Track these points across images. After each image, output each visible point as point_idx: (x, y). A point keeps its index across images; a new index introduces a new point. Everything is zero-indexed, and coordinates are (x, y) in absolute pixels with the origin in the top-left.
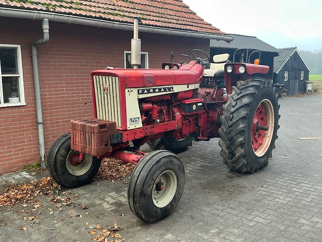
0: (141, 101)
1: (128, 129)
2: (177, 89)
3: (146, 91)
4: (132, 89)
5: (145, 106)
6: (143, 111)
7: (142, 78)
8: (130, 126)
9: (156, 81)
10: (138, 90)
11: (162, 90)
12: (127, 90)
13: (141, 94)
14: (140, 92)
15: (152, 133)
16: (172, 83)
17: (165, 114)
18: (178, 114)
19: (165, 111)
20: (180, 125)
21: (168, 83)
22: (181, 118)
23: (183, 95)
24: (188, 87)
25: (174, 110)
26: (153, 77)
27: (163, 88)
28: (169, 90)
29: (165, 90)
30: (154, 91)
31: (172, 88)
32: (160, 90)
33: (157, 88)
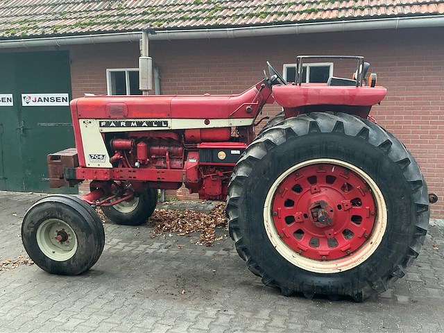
0: (108, 137)
1: (87, 166)
2: (175, 124)
3: (113, 124)
4: (89, 120)
5: (117, 142)
6: (111, 151)
7: (105, 107)
8: (90, 163)
9: (127, 112)
10: (100, 122)
11: (145, 124)
12: (81, 121)
13: (103, 126)
14: (103, 124)
15: (132, 179)
16: (163, 115)
17: (167, 158)
18: (192, 161)
19: (167, 154)
20: (193, 178)
21: (155, 115)
22: (195, 167)
23: (198, 135)
24: (207, 123)
25: (190, 155)
26: (123, 106)
27: (147, 122)
28: (159, 124)
29: (150, 124)
30: (128, 124)
31: (166, 123)
32: (139, 124)
33: (134, 122)
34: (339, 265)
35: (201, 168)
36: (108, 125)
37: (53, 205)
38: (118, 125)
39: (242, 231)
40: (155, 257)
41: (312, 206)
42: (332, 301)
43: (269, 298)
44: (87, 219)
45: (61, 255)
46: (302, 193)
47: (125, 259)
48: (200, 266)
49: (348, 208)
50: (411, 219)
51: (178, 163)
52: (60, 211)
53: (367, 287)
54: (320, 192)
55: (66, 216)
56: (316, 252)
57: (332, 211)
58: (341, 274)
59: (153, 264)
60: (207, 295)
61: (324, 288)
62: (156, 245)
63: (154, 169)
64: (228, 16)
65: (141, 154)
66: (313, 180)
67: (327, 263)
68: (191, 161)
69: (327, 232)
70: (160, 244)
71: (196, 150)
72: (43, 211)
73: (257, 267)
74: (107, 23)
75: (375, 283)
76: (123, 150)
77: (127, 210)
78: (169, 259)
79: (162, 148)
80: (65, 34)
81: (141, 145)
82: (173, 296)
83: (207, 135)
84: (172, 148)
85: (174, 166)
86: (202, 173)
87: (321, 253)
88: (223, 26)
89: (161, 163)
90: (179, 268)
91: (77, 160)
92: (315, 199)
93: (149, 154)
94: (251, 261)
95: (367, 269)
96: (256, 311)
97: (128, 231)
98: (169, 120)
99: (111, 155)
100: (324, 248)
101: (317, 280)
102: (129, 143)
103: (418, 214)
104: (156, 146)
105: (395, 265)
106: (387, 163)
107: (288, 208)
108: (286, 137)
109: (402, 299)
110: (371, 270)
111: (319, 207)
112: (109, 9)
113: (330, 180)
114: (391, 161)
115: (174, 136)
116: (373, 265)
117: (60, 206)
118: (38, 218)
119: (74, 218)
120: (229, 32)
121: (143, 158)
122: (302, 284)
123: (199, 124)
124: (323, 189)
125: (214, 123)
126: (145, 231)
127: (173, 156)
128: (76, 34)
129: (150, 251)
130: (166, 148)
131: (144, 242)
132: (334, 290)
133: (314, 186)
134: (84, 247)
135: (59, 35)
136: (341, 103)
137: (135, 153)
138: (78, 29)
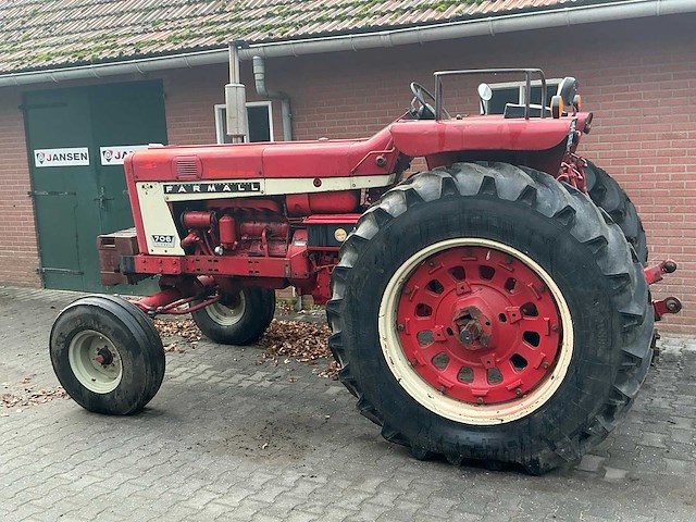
0: (177, 209)
1: (150, 252)
2: (271, 187)
3: (182, 189)
4: (150, 184)
5: (191, 217)
6: (183, 230)
7: (169, 163)
8: (155, 249)
9: (201, 170)
10: (165, 189)
11: (227, 188)
12: (139, 185)
13: (170, 193)
14: (169, 189)
15: (214, 272)
16: (252, 174)
17: (264, 240)
18: (300, 245)
19: (264, 234)
20: (301, 271)
21: (240, 174)
22: (303, 254)
23: (304, 203)
24: (317, 184)
25: (298, 235)
26: (196, 162)
27: (230, 186)
28: (247, 188)
29: (234, 188)
30: (204, 189)
31: (257, 185)
32: (220, 189)
33: (212, 185)
34: (502, 412)
35: (313, 256)
36: (175, 191)
37: (87, 311)
38: (189, 190)
39: (348, 354)
40: (249, 393)
41: (457, 316)
42: (491, 470)
43: (390, 460)
44: (133, 331)
45: (103, 385)
46: (444, 293)
47: (205, 394)
48: (308, 409)
49: (516, 318)
50: (613, 339)
51: (281, 248)
52: (96, 319)
53: (546, 451)
54: (470, 292)
55: (104, 326)
56: (469, 390)
57: (488, 324)
58: (503, 427)
59: (242, 404)
60: (298, 452)
61: (475, 448)
62: (260, 375)
63: (246, 257)
64: (389, 11)
65: (226, 234)
66: (459, 273)
67: (486, 408)
68: (297, 244)
69: (484, 359)
70: (263, 374)
71: (304, 227)
72: (75, 319)
73: (374, 411)
74: (212, 34)
75: (559, 444)
76: (200, 228)
77: (229, 321)
78: (266, 396)
79: (258, 225)
80: (150, 55)
81: (225, 220)
82: (247, 452)
83: (318, 204)
84: (272, 225)
85: (276, 252)
86: (314, 263)
87: (474, 392)
88: (377, 29)
89: (257, 249)
90: (278, 410)
91: (137, 244)
92: (462, 303)
93: (238, 235)
94: (363, 403)
95: (545, 422)
96: (360, 480)
97: (227, 353)
98: (261, 181)
99: (182, 237)
100: (480, 384)
101: (464, 436)
102: (206, 217)
103: (626, 331)
104: (249, 221)
105: (591, 416)
106: (568, 245)
107: (423, 318)
108: (408, 203)
109: (614, 474)
110: (551, 421)
111: (468, 317)
112: (222, 12)
113: (487, 273)
114: (575, 241)
115: (272, 206)
116: (554, 414)
117: (97, 312)
118: (70, 328)
119: (116, 329)
120: (384, 37)
121: (228, 241)
122: (440, 441)
123: (305, 186)
124: (475, 289)
125: (328, 185)
126: (252, 354)
127: (272, 237)
128: (166, 53)
129: (245, 384)
130: (264, 225)
131: (244, 371)
132: (490, 453)
133: (462, 283)
134: (131, 372)
135: (143, 56)
136: (498, 147)
137: (217, 233)
138: (169, 47)
